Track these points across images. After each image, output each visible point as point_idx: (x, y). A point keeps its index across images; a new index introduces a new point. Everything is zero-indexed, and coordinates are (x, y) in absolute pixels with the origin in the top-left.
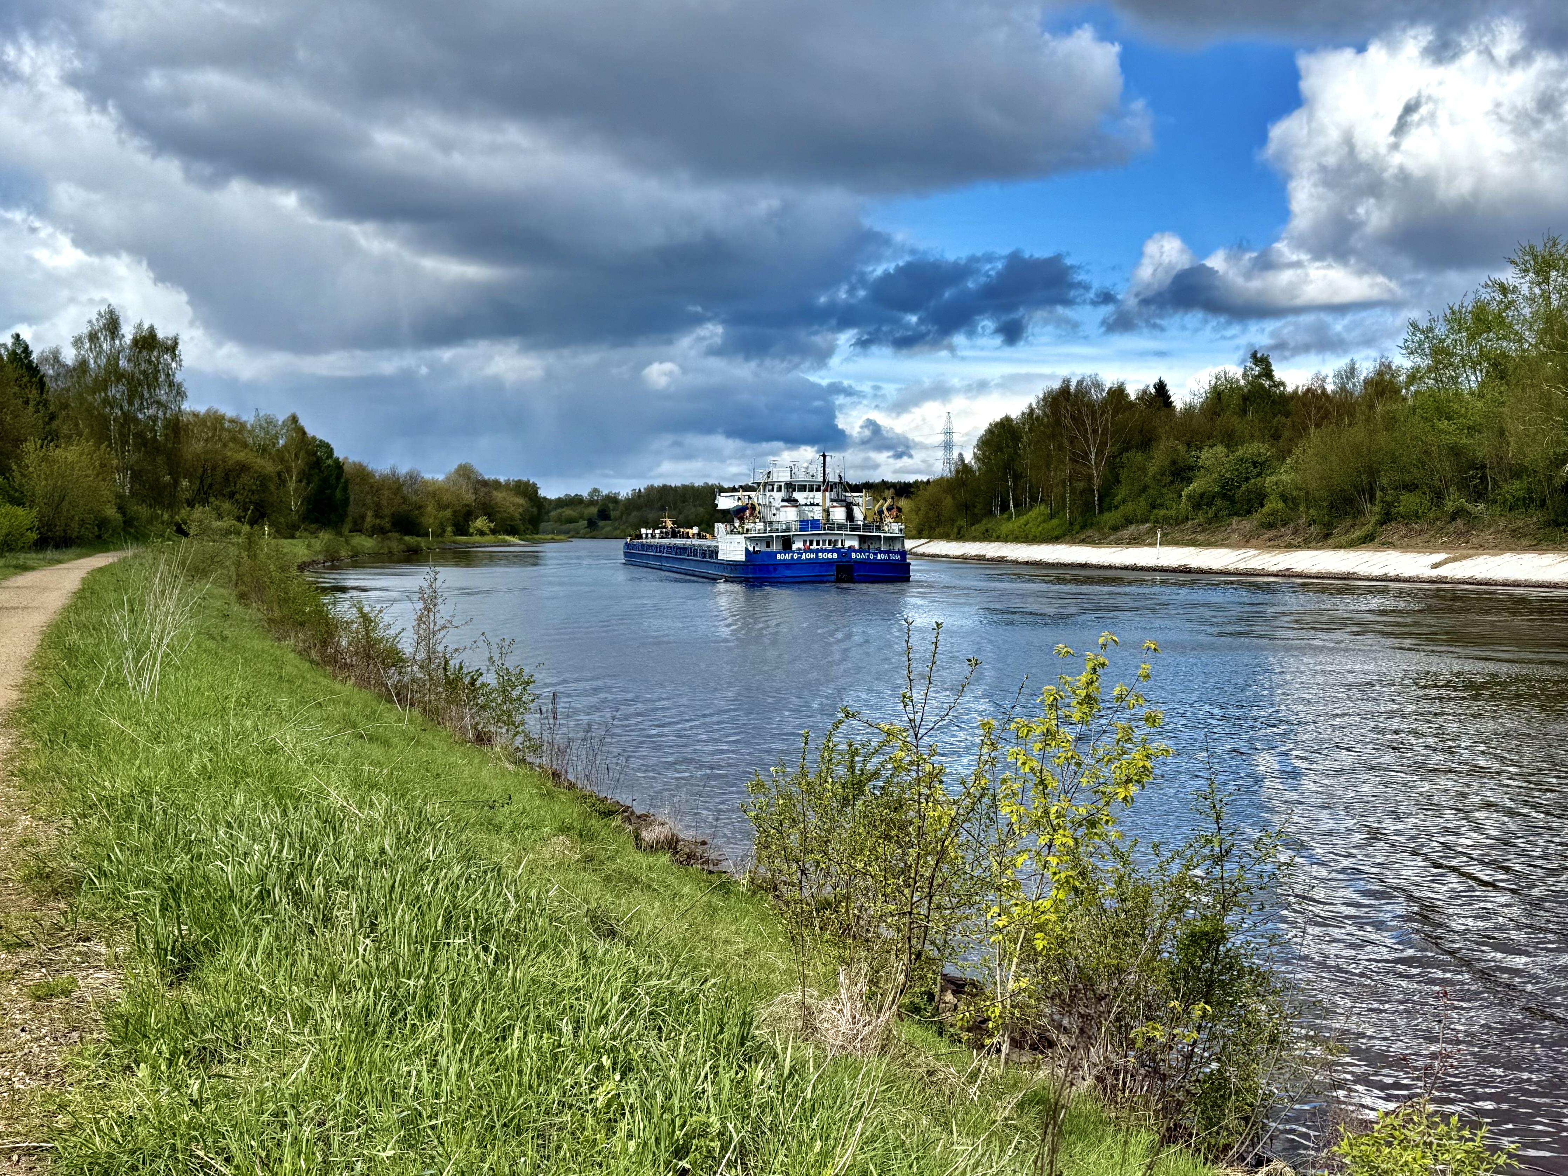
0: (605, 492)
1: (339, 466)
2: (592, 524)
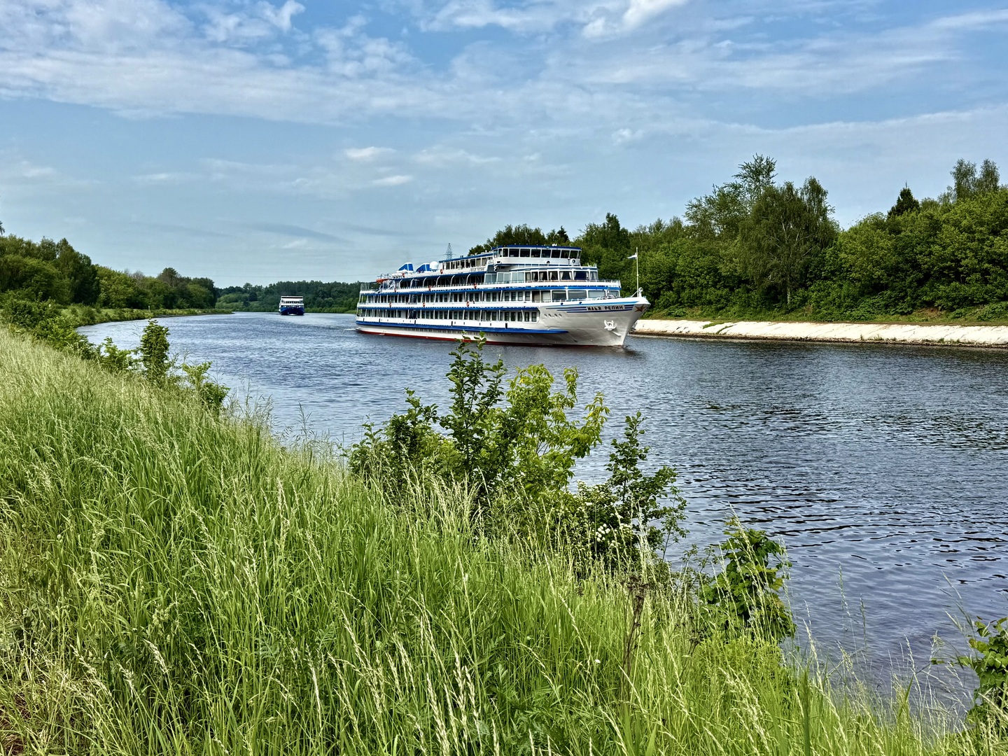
0: (253, 286)
1: (94, 271)
2: (246, 304)
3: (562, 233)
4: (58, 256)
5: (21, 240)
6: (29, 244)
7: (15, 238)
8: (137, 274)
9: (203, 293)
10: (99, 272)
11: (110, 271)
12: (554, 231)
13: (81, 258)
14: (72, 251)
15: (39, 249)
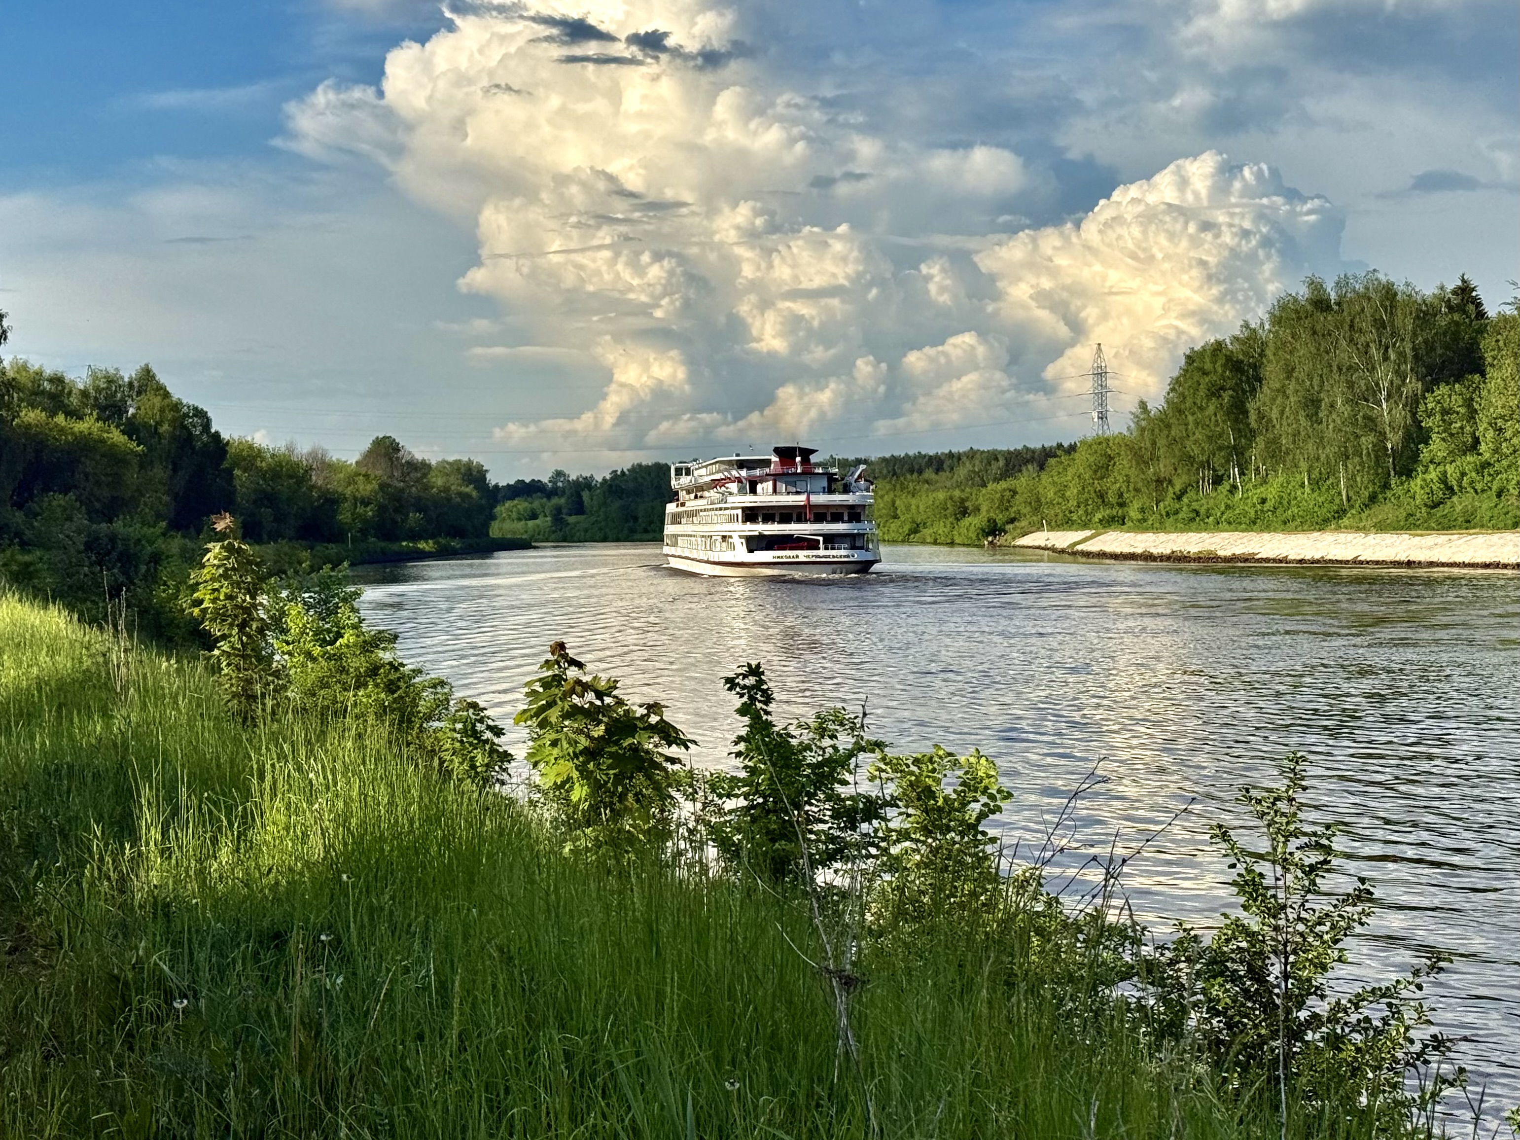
0: (574, 477)
2: (558, 521)
3: (1465, 291)
4: (131, 411)
5: (39, 373)
6: (58, 380)
7: (25, 367)
8: (313, 454)
9: (465, 496)
10: (232, 450)
11: (251, 447)
12: (1442, 288)
13: (186, 415)
14: (167, 395)
15: (84, 394)
